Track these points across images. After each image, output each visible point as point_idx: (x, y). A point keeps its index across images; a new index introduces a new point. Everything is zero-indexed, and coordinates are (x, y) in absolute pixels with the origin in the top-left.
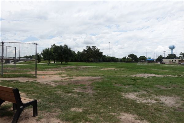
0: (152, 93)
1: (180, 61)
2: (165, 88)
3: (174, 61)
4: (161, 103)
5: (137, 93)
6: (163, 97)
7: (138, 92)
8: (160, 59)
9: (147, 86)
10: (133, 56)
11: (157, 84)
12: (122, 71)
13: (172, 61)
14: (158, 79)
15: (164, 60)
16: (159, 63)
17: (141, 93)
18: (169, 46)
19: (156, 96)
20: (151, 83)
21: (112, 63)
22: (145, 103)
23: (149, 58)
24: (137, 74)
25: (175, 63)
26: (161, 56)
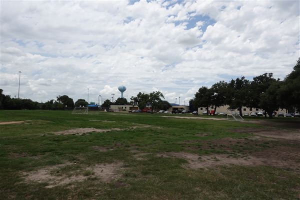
0: (82, 162)
1: (131, 108)
2: (105, 150)
3: (124, 108)
4: (93, 179)
5: (55, 167)
6: (99, 166)
7: (58, 163)
8: (107, 104)
9: (77, 149)
10: (65, 100)
11: (95, 145)
12: (40, 125)
13: (122, 108)
14: (97, 136)
15: (112, 107)
16: (105, 110)
17: (63, 165)
18: (118, 87)
19: (88, 167)
20: (86, 143)
21: (26, 110)
22: (64, 187)
23: (92, 103)
24: (66, 129)
25: (125, 110)
26: (108, 101)
